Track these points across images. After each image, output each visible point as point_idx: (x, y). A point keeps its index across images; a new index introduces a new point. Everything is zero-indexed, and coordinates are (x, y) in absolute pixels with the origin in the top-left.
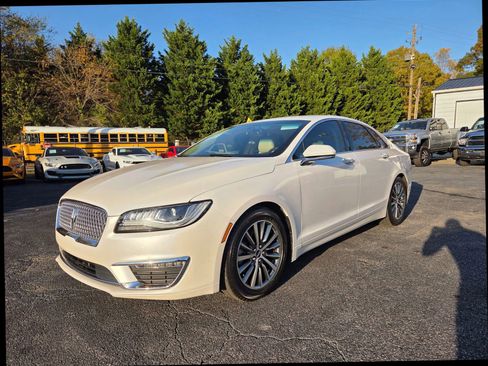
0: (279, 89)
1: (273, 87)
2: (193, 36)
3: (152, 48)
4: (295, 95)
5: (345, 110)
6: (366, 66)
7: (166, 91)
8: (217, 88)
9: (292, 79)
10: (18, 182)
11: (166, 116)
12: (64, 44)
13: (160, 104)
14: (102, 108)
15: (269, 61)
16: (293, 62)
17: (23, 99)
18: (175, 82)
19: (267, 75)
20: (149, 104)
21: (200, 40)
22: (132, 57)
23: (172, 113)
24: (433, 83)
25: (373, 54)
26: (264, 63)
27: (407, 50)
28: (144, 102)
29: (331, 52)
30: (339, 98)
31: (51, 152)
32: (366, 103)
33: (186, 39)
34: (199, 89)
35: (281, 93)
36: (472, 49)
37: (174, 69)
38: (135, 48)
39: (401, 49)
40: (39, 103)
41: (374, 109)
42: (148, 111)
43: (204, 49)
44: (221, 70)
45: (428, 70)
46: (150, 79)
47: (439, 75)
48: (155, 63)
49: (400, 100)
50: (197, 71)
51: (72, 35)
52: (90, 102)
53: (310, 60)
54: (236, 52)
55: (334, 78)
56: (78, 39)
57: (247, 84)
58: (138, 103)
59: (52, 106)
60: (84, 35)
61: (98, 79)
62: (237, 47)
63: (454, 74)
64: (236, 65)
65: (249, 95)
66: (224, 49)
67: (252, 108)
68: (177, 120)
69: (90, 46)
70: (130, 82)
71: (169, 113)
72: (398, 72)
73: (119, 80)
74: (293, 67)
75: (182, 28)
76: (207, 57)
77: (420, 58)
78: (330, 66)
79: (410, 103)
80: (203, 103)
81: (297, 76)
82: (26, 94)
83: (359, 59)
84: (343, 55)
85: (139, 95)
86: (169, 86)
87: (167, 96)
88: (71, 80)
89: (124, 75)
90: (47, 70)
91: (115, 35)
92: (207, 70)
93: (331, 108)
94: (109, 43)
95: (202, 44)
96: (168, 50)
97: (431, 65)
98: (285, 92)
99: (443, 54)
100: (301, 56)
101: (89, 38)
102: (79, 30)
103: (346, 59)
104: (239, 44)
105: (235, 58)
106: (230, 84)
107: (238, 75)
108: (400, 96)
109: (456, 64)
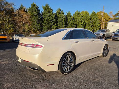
0: (70, 21)
1: (69, 20)
2: (50, 8)
3: (40, 10)
4: (74, 22)
5: (86, 26)
6: (92, 16)
7: (43, 21)
8: (55, 20)
9: (73, 19)
10: (8, 42)
11: (43, 27)
12: (18, 9)
13: (41, 24)
14: (27, 25)
15: (68, 14)
16: (74, 14)
17: (8, 22)
18: (45, 19)
19: (67, 17)
20: (39, 24)
21: (51, 9)
22: (35, 13)
23: (44, 26)
24: (108, 20)
25: (94, 13)
26: (67, 15)
27: (102, 12)
28: (37, 24)
29: (83, 12)
30: (85, 23)
31: (16, 35)
32: (91, 25)
33: (48, 8)
34: (51, 21)
35: (71, 22)
36: (118, 12)
37: (45, 16)
38: (35, 10)
39: (100, 12)
40: (12, 23)
41: (93, 26)
42: (38, 26)
43: (52, 11)
44: (56, 16)
45: (107, 17)
46: (39, 18)
47: (110, 18)
48: (40, 14)
49: (100, 24)
50: (50, 16)
51: (20, 7)
52: (24, 23)
53: (78, 14)
54: (60, 12)
55: (84, 19)
56: (21, 8)
57: (62, 19)
58: (36, 24)
59: (15, 24)
60: (23, 7)
61: (26, 18)
62: (60, 10)
63: (113, 18)
64: (60, 15)
65: (63, 22)
66: (57, 11)
67: (64, 25)
68: (45, 28)
69: (25, 10)
70: (34, 18)
71: (43, 26)
72: (100, 17)
73: (31, 18)
74: (74, 16)
75: (47, 5)
76: (53, 13)
77: (105, 14)
78: (83, 15)
79: (102, 25)
80: (52, 24)
81: (75, 18)
82: (9, 21)
83: (90, 14)
84: (86, 13)
85: (36, 22)
86: (43, 20)
87: (43, 22)
88: (20, 18)
89: (33, 17)
90: (14, 15)
91: (31, 7)
92: (53, 16)
93: (83, 26)
94: (29, 9)
95: (52, 9)
96: (43, 11)
97: (107, 16)
98: (72, 22)
99: (111, 13)
100: (76, 13)
101: (24, 7)
102: (22, 5)
103: (87, 14)
104: (61, 10)
105: (60, 13)
106: (58, 19)
107: (60, 17)
108: (100, 23)
109: (114, 16)
